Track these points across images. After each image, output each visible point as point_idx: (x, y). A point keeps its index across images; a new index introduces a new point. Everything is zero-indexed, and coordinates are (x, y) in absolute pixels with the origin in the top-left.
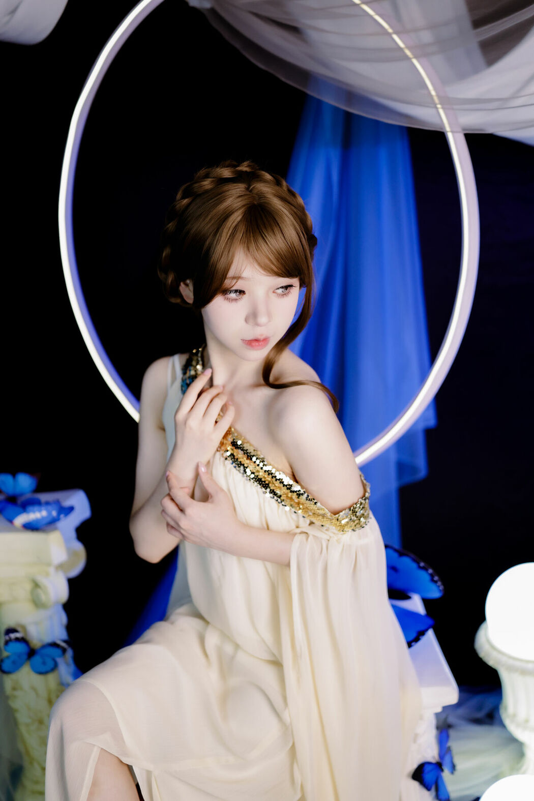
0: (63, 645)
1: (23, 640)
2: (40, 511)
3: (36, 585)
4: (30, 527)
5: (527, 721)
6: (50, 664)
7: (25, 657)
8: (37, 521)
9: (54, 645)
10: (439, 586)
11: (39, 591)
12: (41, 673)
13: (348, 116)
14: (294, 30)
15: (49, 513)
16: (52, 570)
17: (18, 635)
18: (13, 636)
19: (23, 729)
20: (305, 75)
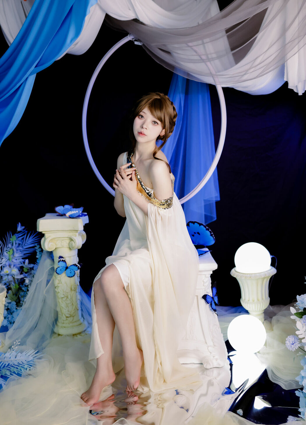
0: (79, 265)
1: (64, 261)
2: (76, 211)
3: (71, 240)
4: (71, 217)
5: (249, 301)
6: (73, 274)
7: (65, 268)
8: (74, 214)
9: (75, 265)
10: (213, 237)
11: (73, 242)
12: (69, 277)
13: (188, 80)
14: (168, 53)
15: (79, 212)
16: (77, 234)
17: (63, 259)
18: (61, 259)
19: (60, 300)
20: (173, 67)
